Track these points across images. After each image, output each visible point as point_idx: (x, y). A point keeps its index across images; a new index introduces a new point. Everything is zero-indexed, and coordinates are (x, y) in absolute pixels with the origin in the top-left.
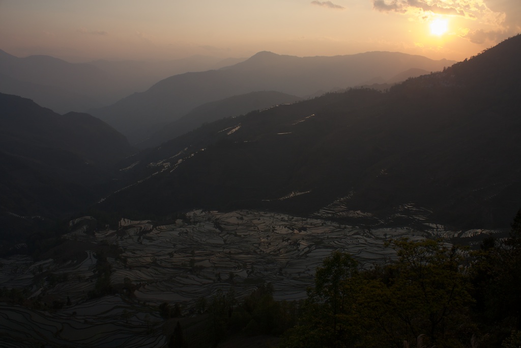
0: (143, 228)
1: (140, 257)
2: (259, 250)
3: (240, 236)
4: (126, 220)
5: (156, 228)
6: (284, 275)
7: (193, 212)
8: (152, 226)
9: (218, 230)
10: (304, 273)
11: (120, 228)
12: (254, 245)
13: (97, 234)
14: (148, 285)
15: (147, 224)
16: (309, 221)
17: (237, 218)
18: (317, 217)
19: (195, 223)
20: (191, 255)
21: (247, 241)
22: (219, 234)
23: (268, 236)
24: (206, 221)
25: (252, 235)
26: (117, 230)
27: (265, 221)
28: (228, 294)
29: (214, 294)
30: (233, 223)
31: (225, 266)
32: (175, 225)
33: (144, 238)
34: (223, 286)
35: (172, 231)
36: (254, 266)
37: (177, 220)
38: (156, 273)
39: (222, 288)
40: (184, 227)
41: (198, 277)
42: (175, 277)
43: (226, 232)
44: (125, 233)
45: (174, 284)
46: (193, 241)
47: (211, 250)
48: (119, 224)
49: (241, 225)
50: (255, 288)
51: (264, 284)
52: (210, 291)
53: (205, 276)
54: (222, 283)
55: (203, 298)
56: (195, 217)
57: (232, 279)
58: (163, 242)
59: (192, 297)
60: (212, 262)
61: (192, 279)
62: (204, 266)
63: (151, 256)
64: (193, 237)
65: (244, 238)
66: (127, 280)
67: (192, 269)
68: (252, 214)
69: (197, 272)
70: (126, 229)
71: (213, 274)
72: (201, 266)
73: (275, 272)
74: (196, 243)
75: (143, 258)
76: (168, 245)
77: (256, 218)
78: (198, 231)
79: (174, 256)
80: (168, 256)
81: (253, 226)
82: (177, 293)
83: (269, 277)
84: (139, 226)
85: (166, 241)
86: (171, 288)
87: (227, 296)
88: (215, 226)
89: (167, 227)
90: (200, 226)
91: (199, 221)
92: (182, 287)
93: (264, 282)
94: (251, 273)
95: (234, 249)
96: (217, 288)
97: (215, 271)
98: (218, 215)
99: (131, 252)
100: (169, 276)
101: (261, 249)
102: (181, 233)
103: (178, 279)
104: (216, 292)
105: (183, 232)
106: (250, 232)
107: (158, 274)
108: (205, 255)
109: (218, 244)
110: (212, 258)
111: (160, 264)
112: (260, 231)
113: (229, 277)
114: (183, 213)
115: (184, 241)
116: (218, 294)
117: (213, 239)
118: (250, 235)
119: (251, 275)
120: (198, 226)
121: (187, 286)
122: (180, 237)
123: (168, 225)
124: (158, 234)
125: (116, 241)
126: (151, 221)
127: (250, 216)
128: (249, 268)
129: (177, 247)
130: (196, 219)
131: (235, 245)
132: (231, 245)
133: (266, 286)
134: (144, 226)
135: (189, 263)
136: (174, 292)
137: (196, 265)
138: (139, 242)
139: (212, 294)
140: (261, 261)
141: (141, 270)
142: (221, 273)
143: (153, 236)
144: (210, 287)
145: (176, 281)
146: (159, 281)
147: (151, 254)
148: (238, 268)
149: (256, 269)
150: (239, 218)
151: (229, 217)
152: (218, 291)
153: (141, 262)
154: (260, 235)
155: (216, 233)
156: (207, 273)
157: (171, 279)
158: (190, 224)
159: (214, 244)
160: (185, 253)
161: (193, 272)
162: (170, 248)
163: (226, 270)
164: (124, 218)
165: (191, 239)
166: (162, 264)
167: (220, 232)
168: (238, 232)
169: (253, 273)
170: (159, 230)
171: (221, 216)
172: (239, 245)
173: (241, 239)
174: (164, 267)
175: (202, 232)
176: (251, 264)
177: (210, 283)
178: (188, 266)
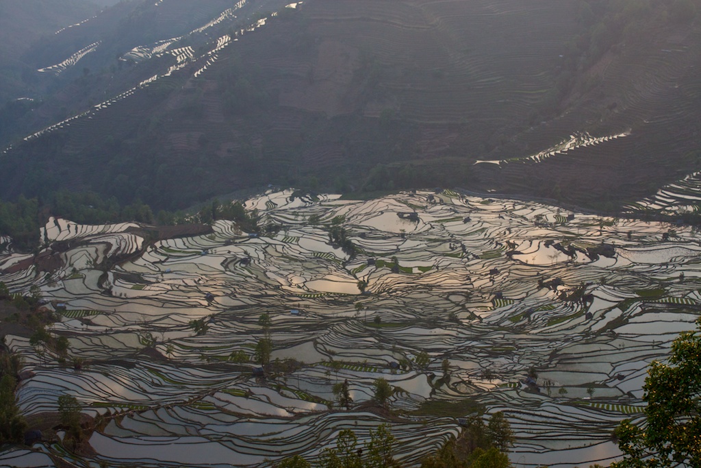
0: (114, 248)
1: (106, 333)
2: (468, 314)
3: (408, 271)
4: (61, 221)
5: (153, 246)
6: (542, 390)
7: (265, 199)
8: (140, 240)
9: (340, 253)
10: (604, 386)
11: (46, 246)
12: (452, 298)
14: (131, 416)
15: (125, 236)
16: (623, 225)
17: (401, 215)
18: (648, 216)
19: (272, 230)
20: (261, 327)
21: (429, 287)
22: (345, 263)
23: (495, 272)
24: (304, 224)
25: (446, 268)
26: (36, 253)
27: (485, 225)
28: (371, 446)
29: (330, 446)
30: (388, 232)
31: (361, 360)
32: (212, 238)
33: (117, 277)
34: (356, 422)
35: (203, 255)
36: (449, 360)
37: (217, 222)
38: (156, 381)
39: (354, 427)
40: (240, 242)
41: (282, 394)
42: (213, 394)
43: (365, 259)
44: (59, 263)
45: (210, 415)
46: (266, 284)
47: (321, 312)
48: (42, 234)
49: (412, 236)
50: (454, 428)
51: (481, 417)
52: (318, 437)
53: (302, 391)
54: (353, 412)
55: (296, 458)
56: (272, 213)
57: (383, 401)
58: (175, 288)
59: (265, 453)
60: (322, 348)
61: (264, 398)
62: (299, 360)
63: (138, 330)
64: (267, 273)
65: (420, 276)
66: (67, 403)
67: (263, 370)
68: (445, 204)
69: (277, 379)
70: (61, 251)
71: (328, 384)
72: (291, 360)
73: (516, 381)
74: (275, 293)
75: (115, 336)
76: (189, 298)
77: (457, 215)
78: (280, 255)
79: (209, 330)
80: (191, 329)
81: (450, 240)
82: (220, 441)
83: (496, 397)
84: (101, 241)
85: (184, 284)
86: (199, 427)
87: (367, 452)
88: (334, 240)
89: (187, 244)
90: (286, 240)
91: (284, 225)
92: (234, 423)
93: (482, 410)
94: (441, 382)
95: (391, 309)
96: (340, 427)
97: (331, 377)
98: (340, 206)
99: (80, 319)
100: (194, 389)
101: (471, 310)
102: (228, 261)
103: (222, 399)
104: (336, 441)
105: (236, 259)
106: (438, 260)
107: (161, 386)
108: (303, 327)
109: (340, 295)
110: (322, 338)
111: (167, 356)
112: (471, 257)
113: (374, 396)
114: (234, 202)
115: (237, 285)
116: (343, 447)
117: (326, 279)
118: (437, 267)
119: (441, 388)
120: (282, 241)
121: (247, 420)
122: (227, 272)
123: (190, 239)
124: (159, 265)
125: (34, 287)
126: (138, 227)
127: (438, 210)
128: (434, 369)
129: (218, 304)
130: (274, 218)
131: (392, 298)
132: (380, 298)
133: (486, 423)
134: (119, 241)
135: (254, 352)
136: (209, 439)
137: (275, 359)
138: (103, 290)
139: (322, 446)
140: (473, 346)
141: (111, 372)
142: (350, 383)
143: (144, 270)
144: (317, 424)
145: (215, 405)
146: (163, 407)
147: (138, 324)
148: (403, 367)
149: (455, 372)
150: (406, 215)
151: (375, 212)
152: (341, 435)
153: (109, 348)
154: (468, 268)
155: (336, 260)
156: (309, 380)
157: (200, 400)
158: (255, 235)
159: (328, 294)
160: (242, 321)
161: (267, 379)
162: (195, 306)
163: (365, 373)
164: (57, 216)
165: (260, 280)
166: (174, 353)
167: (348, 257)
168: (402, 259)
169: (449, 381)
170: (164, 252)
171: (350, 210)
172: (404, 297)
173: (411, 280)
174: (178, 365)
175: (291, 259)
176: (441, 357)
177: (317, 413)
178: (251, 362)
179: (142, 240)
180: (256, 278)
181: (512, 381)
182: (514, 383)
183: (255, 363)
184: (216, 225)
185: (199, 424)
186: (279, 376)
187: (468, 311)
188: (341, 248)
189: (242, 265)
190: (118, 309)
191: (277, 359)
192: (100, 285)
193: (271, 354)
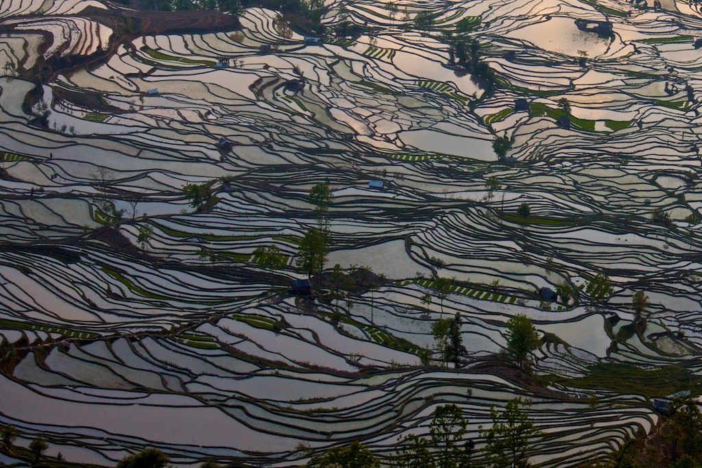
0: (58, 41)
1: (32, 196)
2: (688, 213)
3: (587, 126)
5: (128, 45)
8: (106, 32)
9: (467, 85)
12: (663, 181)
14: (64, 350)
15: (80, 22)
17: (581, 24)
19: (347, 33)
20: (313, 207)
21: (622, 159)
22: (474, 103)
24: (406, 28)
25: (656, 125)
28: (491, 436)
29: (416, 432)
30: (556, 54)
31: (488, 280)
32: (237, 40)
33: (60, 95)
34: (469, 391)
35: (218, 69)
36: (646, 293)
37: (250, 10)
38: (115, 290)
39: (465, 399)
40: (287, 51)
41: (341, 331)
42: (217, 321)
43: (510, 98)
45: (208, 359)
46: (329, 130)
47: (424, 188)
49: (599, 64)
50: (645, 415)
51: (695, 399)
52: (399, 412)
53: (378, 328)
54: (466, 372)
55: (356, 448)
56: (350, 3)
57: (521, 357)
58: (162, 125)
59: (301, 433)
60: (421, 253)
61: (308, 336)
62: (377, 271)
63: (90, 195)
64: (332, 110)
65: (607, 138)
67: (310, 284)
68: (664, 11)
69: (334, 302)
71: (424, 319)
72: (361, 270)
74: (344, 148)
75: (47, 202)
76: (187, 144)
77: (683, 32)
78: (359, 79)
79: (219, 205)
80: (187, 201)
81: (666, 77)
82: (221, 406)
84: (36, 28)
85: (180, 119)
86: (186, 378)
87: (483, 446)
88: (457, 60)
89: (191, 46)
90: (371, 55)
91: (369, 25)
92: (250, 375)
94: (629, 331)
95: (550, 192)
96: (440, 398)
97: (432, 307)
100: (182, 309)
101: (694, 206)
102: (263, 83)
103: (232, 330)
104: (429, 422)
105: (277, 80)
106: (642, 111)
107: (125, 299)
108: (389, 212)
109: (461, 161)
110: (421, 235)
111: (139, 246)
113: (506, 346)
115: (277, 127)
116: (440, 434)
117: (437, 130)
118: (640, 124)
119: (629, 341)
120: (363, 55)
121: (273, 371)
122: (259, 103)
123: (197, 37)
124: (138, 81)
126: (104, 7)
127: (649, 22)
128: (619, 306)
129: (239, 158)
130: (352, 12)
131: (554, 172)
132: (533, 172)
134: (67, 30)
135: (297, 251)
136: (203, 401)
137: (333, 267)
138: (33, 118)
139: (406, 429)
140: (692, 272)
141: (35, 267)
142: (464, 320)
143: (110, 87)
144: (399, 389)
145: (218, 341)
146: (124, 337)
147: (91, 185)
148: (563, 298)
149: (656, 316)
150: (591, 26)
151: (535, 16)
152: (439, 413)
153: (35, 223)
154: (696, 130)
155: (458, 96)
156: (392, 309)
157: (193, 329)
158: (316, 40)
159: (439, 157)
160: (280, 193)
161: (316, 302)
162: (197, 160)
163: (493, 303)
165: (319, 123)
166: (152, 242)
167: (480, 93)
169: (643, 331)
170: (148, 56)
171: (491, 8)
172: (575, 173)
173: (591, 144)
174: (157, 263)
175: (377, 89)
176: (632, 286)
177: (401, 369)
178: (291, 268)
179: (110, 32)
180: (312, 118)
183: (297, 271)
184: (247, 15)
185: (188, 372)
186: (339, 298)
187: (689, 207)
188: (468, 76)
189: (288, 92)
190: (56, 154)
191: (338, 266)
192: (27, 107)
193: (326, 257)
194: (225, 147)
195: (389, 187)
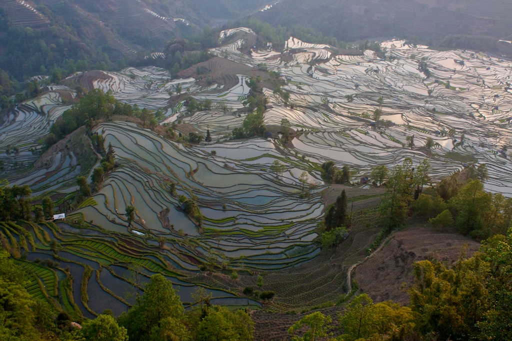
0: (317, 55)
1: (307, 94)
2: (479, 114)
3: (454, 89)
4: (295, 39)
5: (335, 57)
6: (508, 157)
7: (391, 43)
8: (329, 54)
9: (422, 75)
11: (287, 50)
12: (473, 105)
13: (254, 54)
14: (312, 134)
15: (323, 51)
17: (456, 61)
19: (392, 58)
20: (378, 103)
21: (463, 98)
22: (423, 80)
23: (497, 96)
24: (408, 58)
25: (473, 90)
26: (282, 53)
27: (497, 73)
28: (419, 168)
29: (399, 164)
30: (448, 68)
31: (422, 127)
32: (363, 58)
33: (316, 69)
34: (414, 155)
35: (357, 65)
36: (465, 135)
37: (367, 50)
38: (326, 120)
39: (413, 157)
40: (375, 62)
41: (382, 136)
42: (350, 130)
43: (434, 79)
44: (291, 59)
45: (347, 140)
46: (384, 84)
47: (408, 101)
48: (286, 44)
49: (459, 72)
50: (460, 167)
51: (475, 164)
52: (395, 159)
53: (392, 136)
54: (414, 150)
55: (383, 166)
56: (393, 50)
57: (429, 148)
58: (341, 79)
59: (369, 161)
60: (405, 118)
61: (374, 137)
62: (393, 122)
63: (322, 95)
64: (385, 79)
65: (459, 92)
66: (285, 123)
67: (375, 123)
68: (479, 59)
70: (293, 53)
71: (404, 135)
72: (389, 121)
73: (496, 150)
74: (387, 88)
75: (311, 96)
76: (347, 84)
77: (484, 65)
78: (394, 71)
79: (354, 101)
80: (346, 99)
81: (477, 77)
82: (350, 152)
83: (484, 156)
84: (312, 51)
85: (346, 77)
86: (341, 144)
87: (417, 170)
88: (420, 68)
89: (351, 59)
90: (397, 65)
91: (398, 57)
92: (358, 145)
93: (476, 161)
94: (459, 144)
95: (441, 105)
96: (406, 156)
97: (406, 132)
98: (427, 52)
99: (297, 86)
100: (342, 126)
101: (481, 113)
102: (368, 70)
103: (354, 133)
104: (403, 162)
105: (372, 70)
106: (469, 86)
107: (328, 122)
108: (398, 107)
109: (419, 95)
110: (406, 113)
111: (333, 109)
112: (486, 87)
113: (425, 145)
114: (376, 42)
115: (371, 82)
116: (405, 165)
117: (413, 86)
118: (469, 89)
119: (458, 147)
120: (395, 65)
121: (364, 145)
122: (367, 75)
123: (352, 56)
124: (336, 67)
125: (279, 68)
126: (330, 47)
127: (475, 62)
128: (457, 137)
129: (360, 89)
130: (394, 53)
131: (443, 100)
132: (438, 100)
133: (477, 168)
134: (319, 52)
135: (373, 115)
136: (345, 150)
138: (309, 74)
139: (396, 163)
140: (478, 130)
142: (415, 137)
143: (329, 68)
144: (396, 153)
145: (350, 135)
146: (327, 132)
147: (322, 92)
148: (442, 134)
149: (467, 141)
150: (458, 62)
151: (443, 58)
152: (406, 160)
153: (307, 101)
154: (484, 92)
155: (420, 78)
156: (396, 132)
157: (344, 132)
158: (383, 60)
159: (413, 93)
160: (370, 99)
161: (376, 128)
162: (349, 89)
163: (423, 133)
164: (294, 36)
165: (382, 81)
166: (336, 108)
167: (426, 77)
168: (452, 82)
169: (463, 145)
170: (339, 61)
171: (431, 55)
172: (449, 101)
173: (454, 93)
174: (337, 114)
175: (398, 74)
176: (461, 132)
177: (397, 148)
178: (371, 119)
180: (380, 80)
181: (494, 150)
182: (495, 151)
183: (372, 120)
184: (366, 52)
185: (342, 143)
186: (383, 128)
188: (423, 72)
189: (375, 73)
190: (314, 84)
191: (383, 119)
192: (308, 71)
193: (380, 117)
194: (357, 86)
195: (398, 100)
